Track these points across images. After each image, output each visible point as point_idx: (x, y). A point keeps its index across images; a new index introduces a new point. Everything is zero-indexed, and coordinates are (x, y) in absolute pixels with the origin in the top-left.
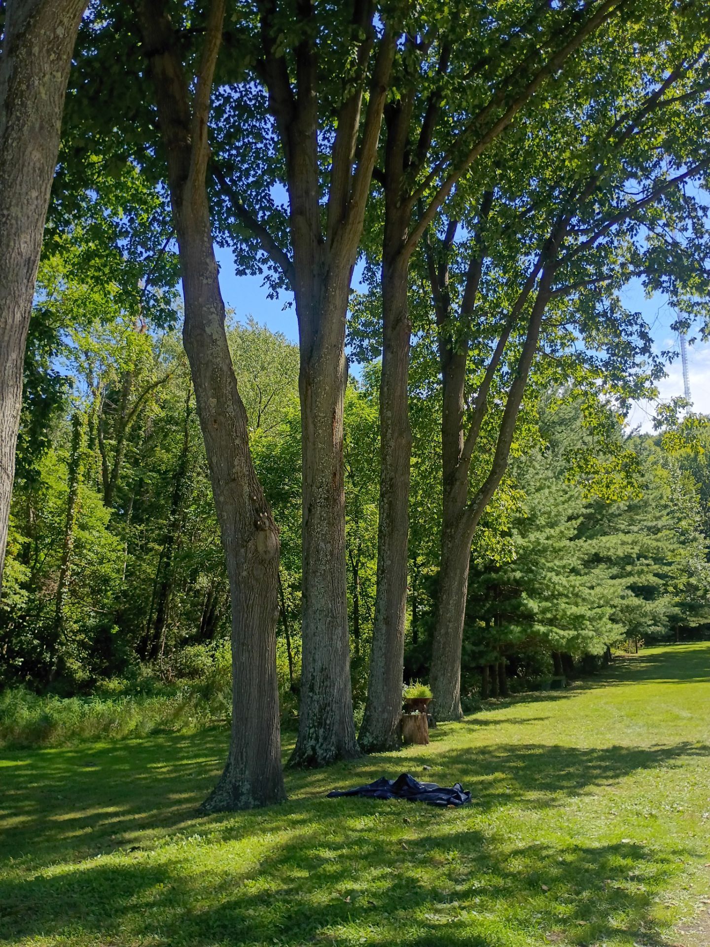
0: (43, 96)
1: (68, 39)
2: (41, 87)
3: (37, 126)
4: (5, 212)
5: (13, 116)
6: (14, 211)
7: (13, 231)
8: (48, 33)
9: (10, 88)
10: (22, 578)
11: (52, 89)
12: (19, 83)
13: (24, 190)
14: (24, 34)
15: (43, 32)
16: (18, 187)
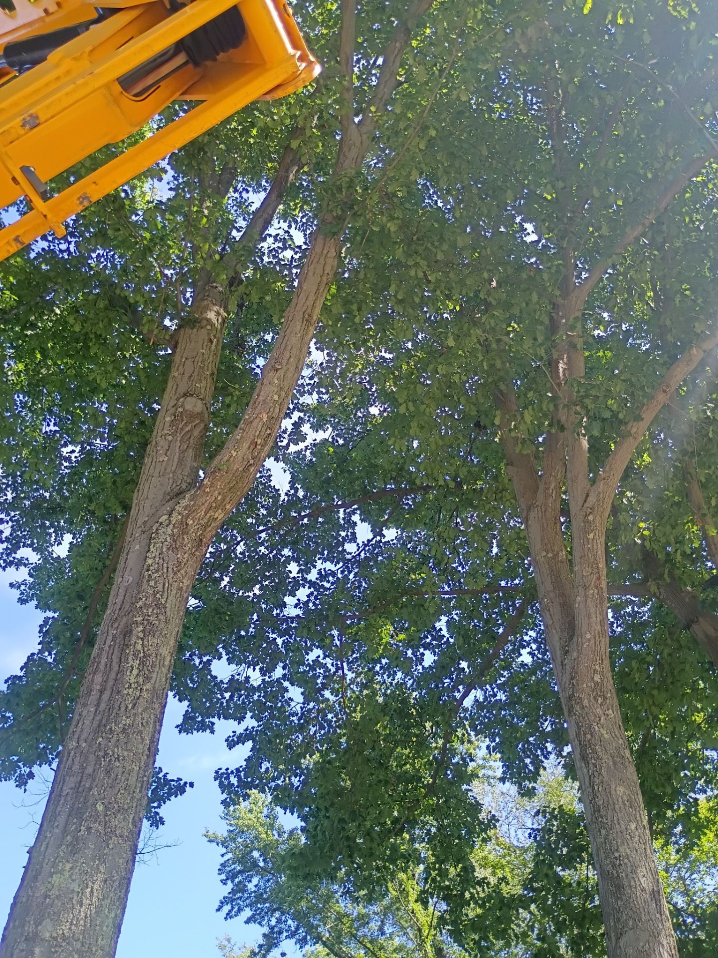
0: (606, 736)
1: (606, 680)
2: (601, 730)
3: (611, 763)
4: (617, 855)
5: (591, 765)
6: (621, 849)
7: (629, 870)
8: (589, 684)
9: (580, 741)
11: (610, 726)
13: (623, 827)
15: (585, 686)
16: (618, 826)
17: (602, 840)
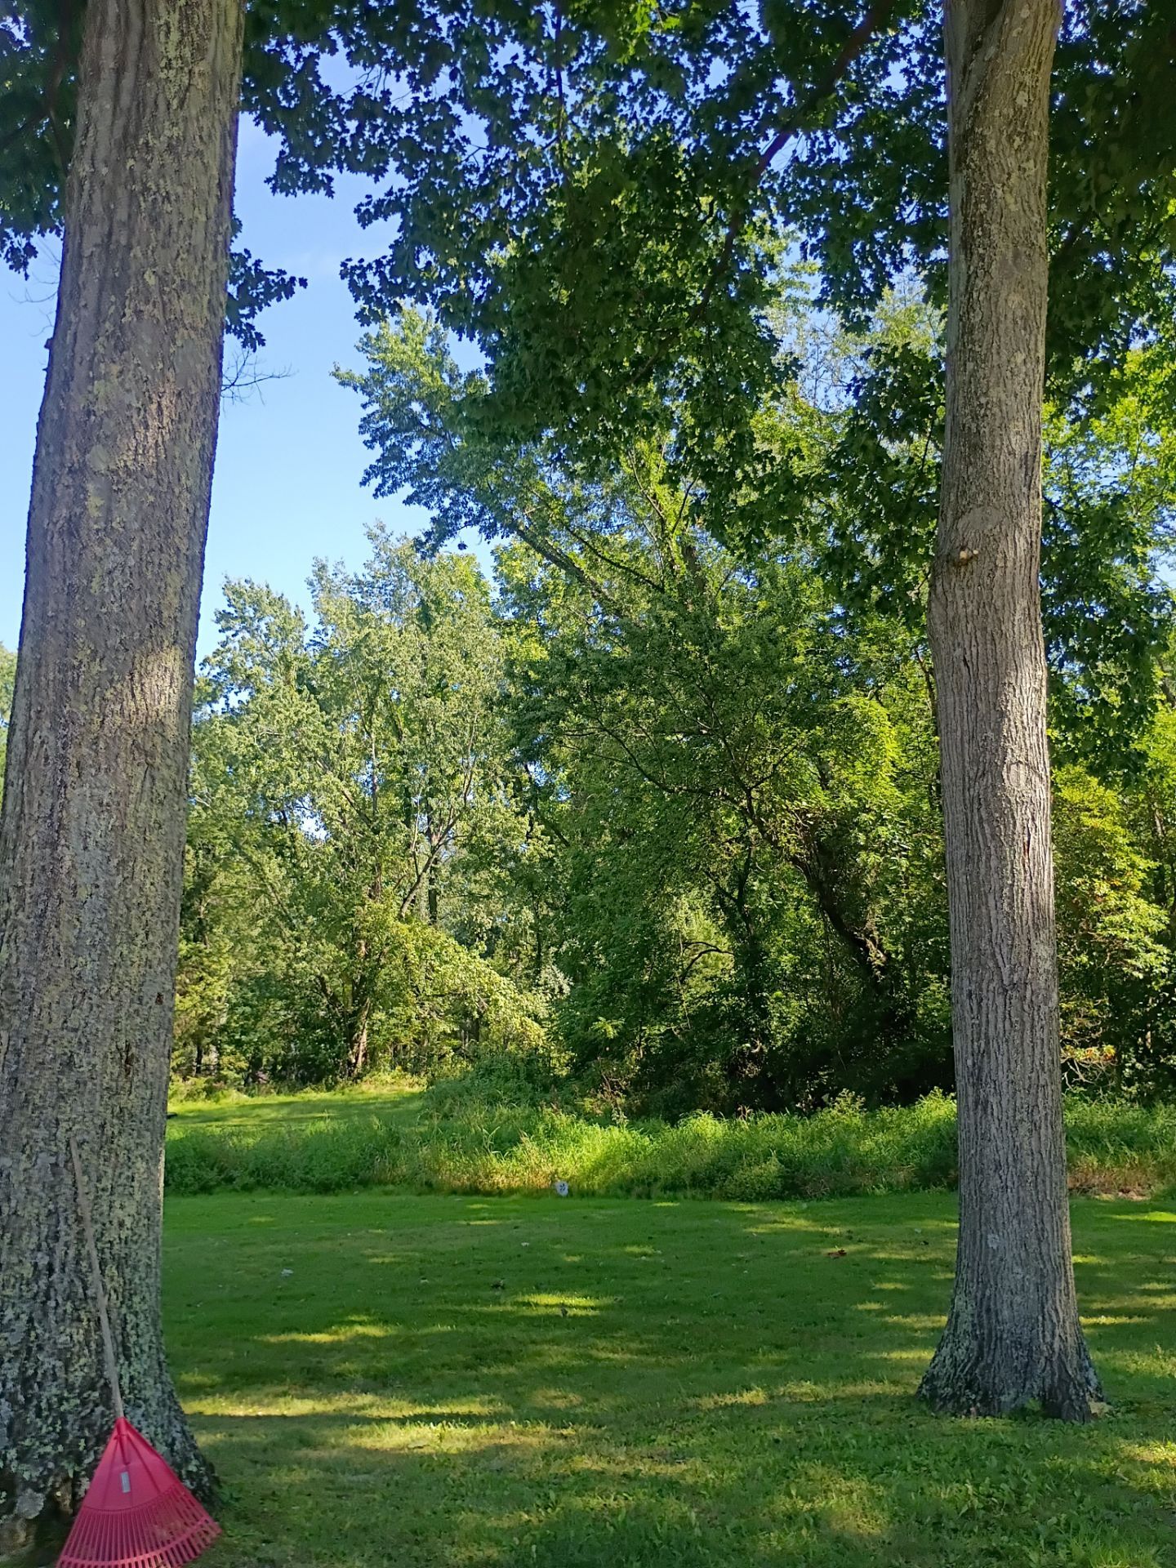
0: (1013, 207)
1: (1036, 104)
2: (1008, 196)
3: (1010, 255)
4: (983, 400)
5: (975, 257)
6: (993, 393)
7: (997, 423)
8: (1005, 111)
9: (965, 216)
10: (1156, 926)
11: (1024, 191)
12: (976, 204)
13: (1004, 358)
14: (973, 128)
15: (997, 113)
16: (995, 357)
17: (966, 378)
